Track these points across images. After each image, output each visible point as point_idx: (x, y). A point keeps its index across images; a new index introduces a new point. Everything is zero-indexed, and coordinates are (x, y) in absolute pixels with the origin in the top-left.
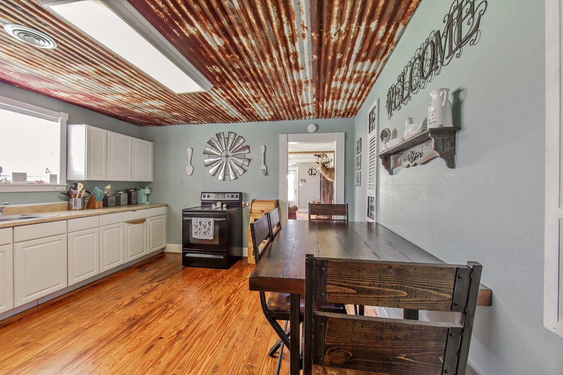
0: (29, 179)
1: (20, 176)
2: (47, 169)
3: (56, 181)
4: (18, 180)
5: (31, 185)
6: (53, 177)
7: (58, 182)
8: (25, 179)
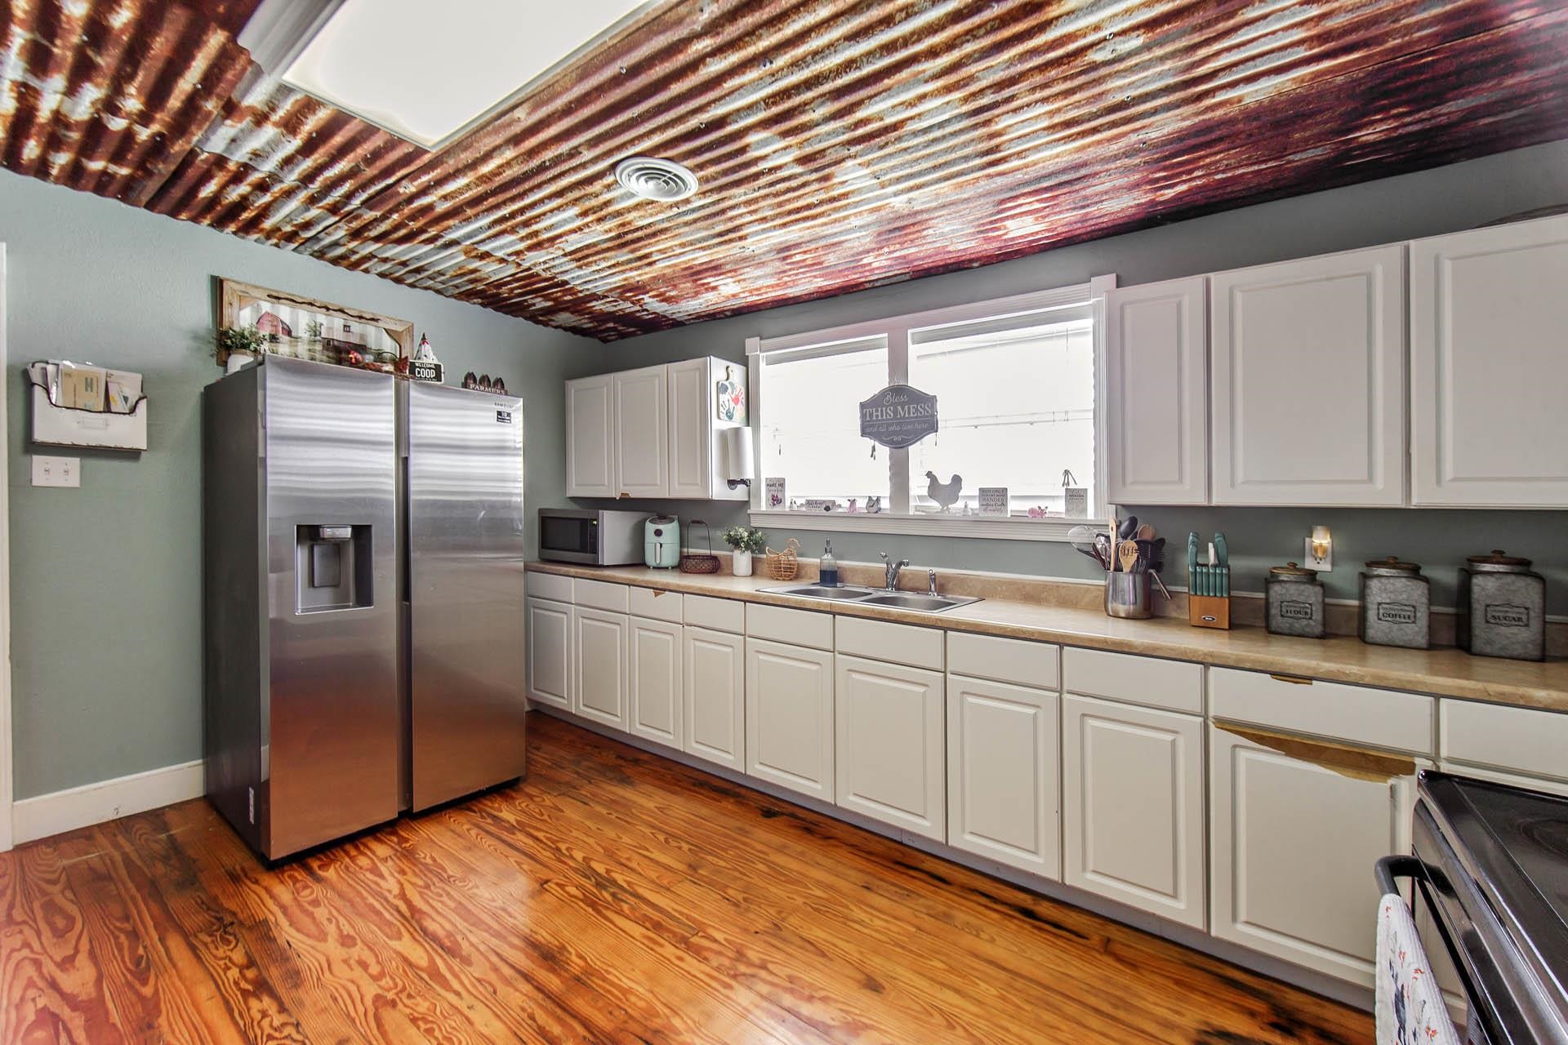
0: (1013, 506)
1: (994, 497)
2: (1067, 472)
3: (1084, 510)
4: (990, 508)
5: (1018, 520)
6: (1075, 497)
7: (1090, 515)
8: (1004, 504)
